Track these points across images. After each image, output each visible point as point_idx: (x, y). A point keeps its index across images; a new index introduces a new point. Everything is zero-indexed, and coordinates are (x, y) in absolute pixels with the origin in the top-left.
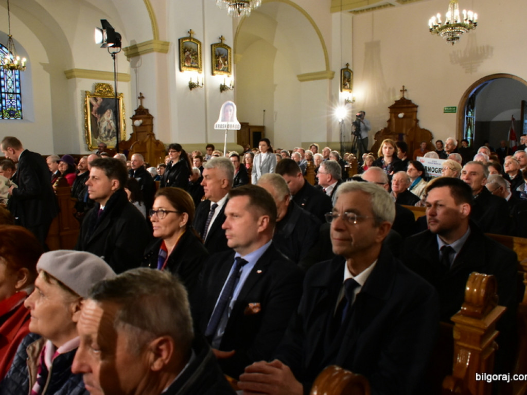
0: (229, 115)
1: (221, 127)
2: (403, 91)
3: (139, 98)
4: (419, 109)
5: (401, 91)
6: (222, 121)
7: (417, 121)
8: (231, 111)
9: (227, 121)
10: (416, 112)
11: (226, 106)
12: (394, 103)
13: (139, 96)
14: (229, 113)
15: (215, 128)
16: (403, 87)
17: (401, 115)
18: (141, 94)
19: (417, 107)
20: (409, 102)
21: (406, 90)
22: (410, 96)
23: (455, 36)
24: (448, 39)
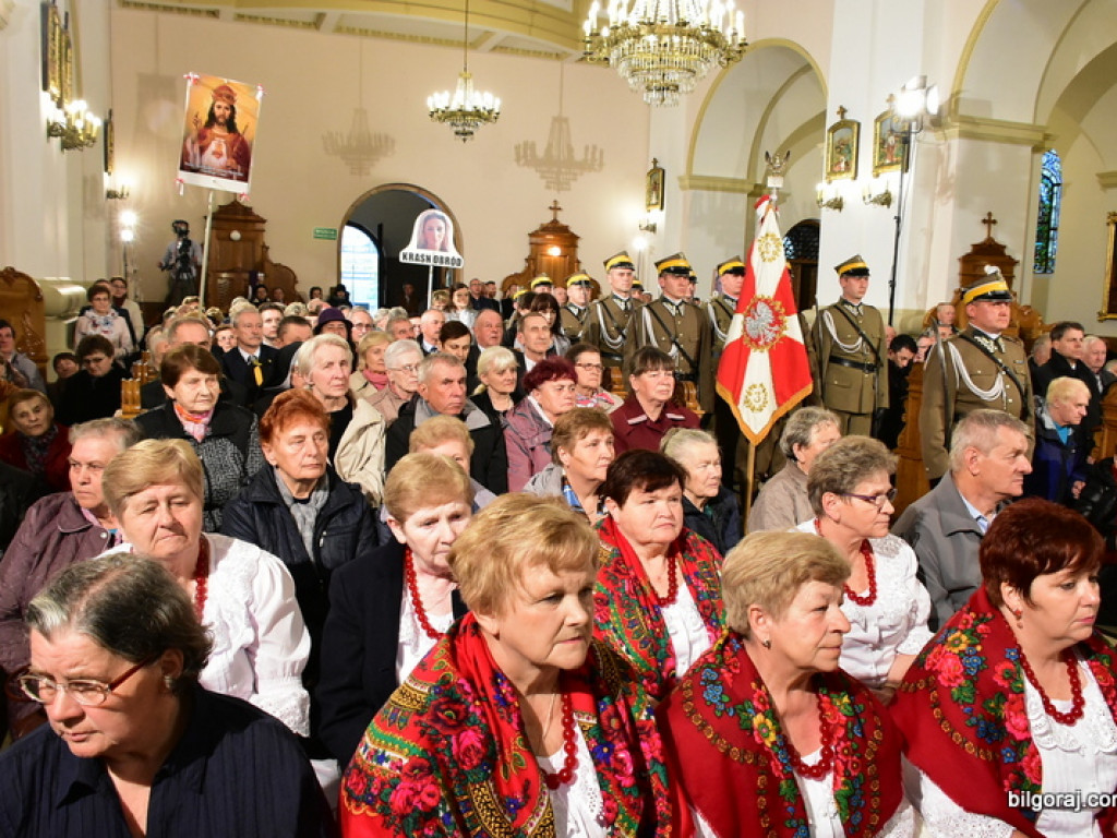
0: (437, 238)
1: (417, 259)
4: (266, 226)
6: (418, 247)
7: (267, 249)
8: (439, 229)
9: (433, 248)
10: (263, 231)
11: (428, 219)
14: (437, 233)
15: (401, 260)
17: (236, 235)
19: (263, 221)
20: (248, 210)
23: (467, 129)
24: (457, 133)
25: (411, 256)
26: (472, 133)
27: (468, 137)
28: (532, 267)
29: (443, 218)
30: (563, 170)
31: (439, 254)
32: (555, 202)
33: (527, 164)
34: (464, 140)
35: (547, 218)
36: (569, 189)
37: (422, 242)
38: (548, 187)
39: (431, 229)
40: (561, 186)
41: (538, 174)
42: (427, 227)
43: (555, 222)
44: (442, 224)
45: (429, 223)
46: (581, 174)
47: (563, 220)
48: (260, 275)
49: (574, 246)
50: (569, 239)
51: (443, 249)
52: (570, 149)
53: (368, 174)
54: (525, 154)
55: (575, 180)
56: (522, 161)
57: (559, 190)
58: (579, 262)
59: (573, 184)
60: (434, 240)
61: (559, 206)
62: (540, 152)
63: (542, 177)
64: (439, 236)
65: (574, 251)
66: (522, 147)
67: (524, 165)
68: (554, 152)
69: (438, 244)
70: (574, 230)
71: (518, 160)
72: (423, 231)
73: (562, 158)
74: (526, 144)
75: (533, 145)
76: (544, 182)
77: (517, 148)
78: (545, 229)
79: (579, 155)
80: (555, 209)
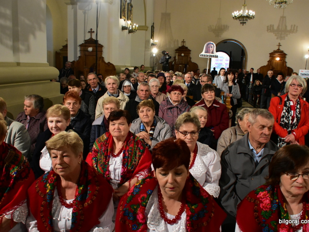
2: (183, 42)
3: (89, 32)
4: (191, 52)
5: (182, 42)
7: (191, 58)
9: (209, 53)
10: (190, 53)
11: (208, 44)
12: (178, 48)
13: (90, 31)
15: (200, 56)
16: (184, 40)
17: (183, 55)
18: (91, 29)
19: (190, 51)
20: (187, 48)
21: (185, 42)
22: (187, 45)
23: (244, 22)
24: (241, 23)
25: (203, 55)
26: (245, 23)
27: (244, 24)
28: (270, 64)
29: (213, 44)
30: (283, 33)
31: (211, 54)
32: (279, 43)
33: (271, 32)
34: (243, 25)
35: (276, 48)
36: (285, 39)
37: (206, 51)
38: (277, 39)
39: (209, 47)
40: (281, 38)
41: (274, 35)
42: (208, 47)
43: (279, 49)
44: (212, 46)
45: (209, 46)
46: (289, 34)
47: (282, 49)
48: (188, 66)
49: (285, 57)
50: (283, 55)
51: (212, 53)
52: (286, 27)
53: (221, 37)
54: (270, 29)
55: (287, 36)
56: (269, 31)
57: (281, 40)
58: (286, 62)
59: (286, 37)
60: (210, 51)
61: (281, 44)
62: (275, 28)
63: (275, 36)
64: (211, 49)
65: (285, 59)
66: (269, 26)
67: (269, 32)
68: (280, 28)
69: (211, 52)
70: (285, 52)
71: (268, 30)
72: (207, 48)
73: (283, 29)
74: (271, 25)
75: (273, 25)
76: (276, 37)
77: (268, 27)
78: (275, 52)
79: (289, 28)
80: (279, 45)
